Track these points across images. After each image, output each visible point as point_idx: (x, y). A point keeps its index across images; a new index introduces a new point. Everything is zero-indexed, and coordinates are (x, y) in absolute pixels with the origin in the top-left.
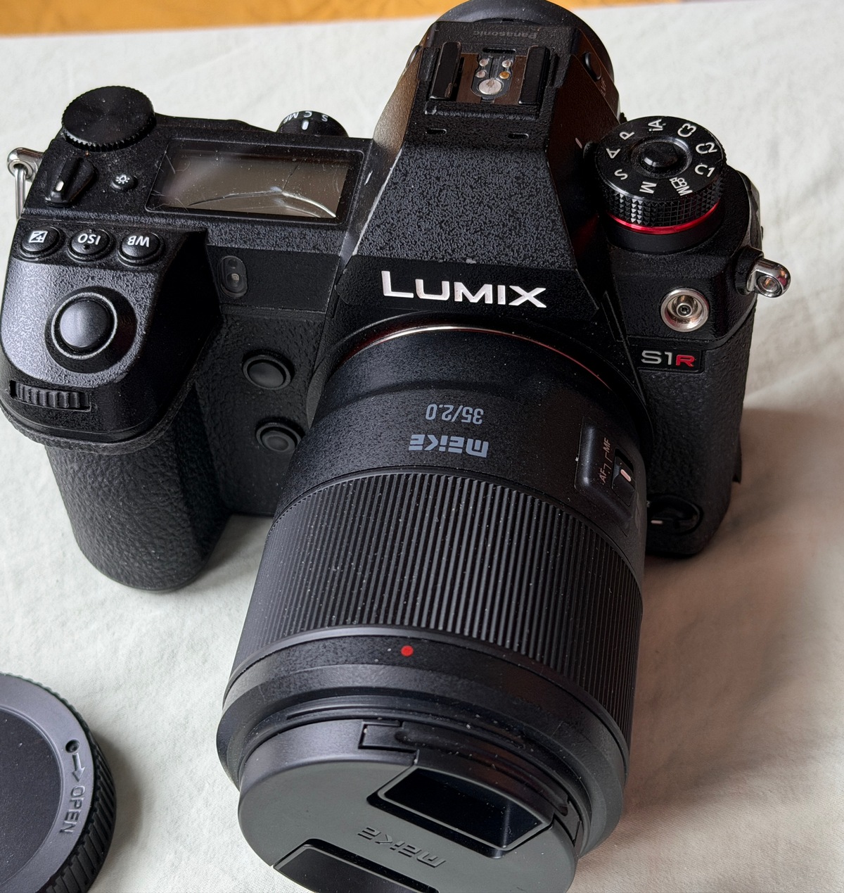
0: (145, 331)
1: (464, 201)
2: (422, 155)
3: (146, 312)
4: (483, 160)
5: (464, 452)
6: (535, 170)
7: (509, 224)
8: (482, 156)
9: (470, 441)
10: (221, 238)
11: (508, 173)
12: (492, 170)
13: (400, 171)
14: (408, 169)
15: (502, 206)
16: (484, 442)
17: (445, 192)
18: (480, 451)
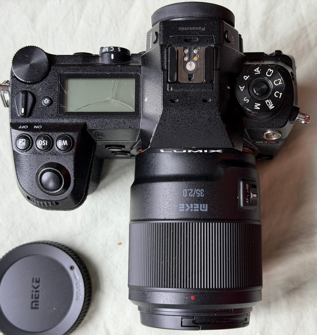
0: (74, 178)
1: (189, 128)
2: (170, 113)
3: (73, 171)
4: (194, 113)
5: (200, 211)
6: (215, 116)
7: (207, 135)
8: (194, 112)
9: (201, 205)
10: (92, 126)
11: (205, 117)
12: (198, 117)
13: (162, 119)
14: (165, 118)
15: (204, 129)
16: (206, 204)
17: (181, 125)
18: (205, 209)
